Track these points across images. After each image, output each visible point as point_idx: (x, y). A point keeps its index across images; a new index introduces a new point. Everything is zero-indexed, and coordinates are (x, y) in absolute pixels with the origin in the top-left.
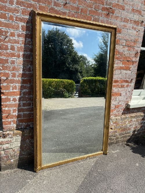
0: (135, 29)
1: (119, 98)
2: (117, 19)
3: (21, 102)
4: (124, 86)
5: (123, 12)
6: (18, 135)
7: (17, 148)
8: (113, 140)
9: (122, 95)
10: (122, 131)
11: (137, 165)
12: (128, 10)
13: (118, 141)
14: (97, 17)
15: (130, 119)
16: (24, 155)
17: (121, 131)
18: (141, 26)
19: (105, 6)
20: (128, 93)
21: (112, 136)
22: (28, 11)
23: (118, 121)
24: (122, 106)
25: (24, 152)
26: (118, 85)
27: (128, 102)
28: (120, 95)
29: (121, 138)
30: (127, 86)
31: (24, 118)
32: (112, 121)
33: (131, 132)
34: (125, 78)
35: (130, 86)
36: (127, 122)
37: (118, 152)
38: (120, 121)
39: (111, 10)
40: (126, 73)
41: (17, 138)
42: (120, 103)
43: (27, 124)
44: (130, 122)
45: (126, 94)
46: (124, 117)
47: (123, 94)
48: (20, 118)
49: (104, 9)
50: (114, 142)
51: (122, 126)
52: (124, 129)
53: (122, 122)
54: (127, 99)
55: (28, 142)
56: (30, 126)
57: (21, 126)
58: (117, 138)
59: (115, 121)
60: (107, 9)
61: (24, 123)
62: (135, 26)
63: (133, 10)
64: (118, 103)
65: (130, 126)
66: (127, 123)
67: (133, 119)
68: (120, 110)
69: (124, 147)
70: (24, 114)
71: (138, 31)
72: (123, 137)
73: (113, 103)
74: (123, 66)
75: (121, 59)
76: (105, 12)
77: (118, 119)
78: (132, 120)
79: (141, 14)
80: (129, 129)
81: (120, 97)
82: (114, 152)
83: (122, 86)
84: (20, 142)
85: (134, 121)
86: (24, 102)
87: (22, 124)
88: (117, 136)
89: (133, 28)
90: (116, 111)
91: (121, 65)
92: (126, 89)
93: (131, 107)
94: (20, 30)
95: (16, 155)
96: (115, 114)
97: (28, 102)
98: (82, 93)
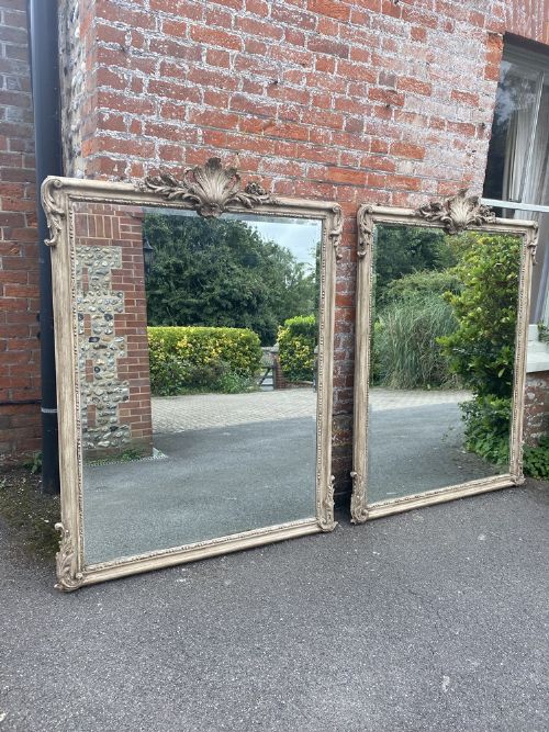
0: (462, 147)
2: (411, 122)
5: (427, 100)
11: (482, 537)
12: (441, 94)
14: (356, 116)
18: (480, 137)
19: (380, 86)
22: (177, 107)
39: (393, 97)
49: (374, 95)
60: (384, 95)
62: (462, 138)
63: (455, 94)
71: (469, 151)
76: (380, 103)
79: (477, 105)
89: (456, 143)
94: (158, 158)
98: (287, 374)
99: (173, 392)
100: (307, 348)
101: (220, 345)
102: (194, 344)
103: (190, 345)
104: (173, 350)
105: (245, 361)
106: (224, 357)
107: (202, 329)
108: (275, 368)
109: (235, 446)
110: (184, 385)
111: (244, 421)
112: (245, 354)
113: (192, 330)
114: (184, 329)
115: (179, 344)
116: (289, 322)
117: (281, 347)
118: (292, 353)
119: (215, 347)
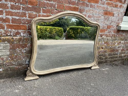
3: (9, 2)
4: (117, 5)
6: (6, 42)
7: (6, 56)
8: (103, 59)
9: (114, 16)
10: (111, 51)
13: (107, 61)
15: (119, 41)
16: (14, 65)
20: (120, 15)
21: (102, 55)
23: (108, 41)
24: (113, 27)
25: (14, 62)
26: (112, 4)
27: (119, 24)
29: (109, 58)
30: (121, 6)
31: (13, 24)
32: (104, 41)
33: (118, 53)
35: (123, 7)
36: (117, 43)
38: (111, 42)
41: (5, 45)
42: (112, 24)
43: (17, 31)
44: (119, 44)
45: (118, 15)
47: (116, 15)
48: (8, 23)
50: (103, 61)
51: (112, 46)
52: (113, 50)
54: (118, 20)
55: (19, 51)
56: (20, 34)
57: (11, 33)
58: (106, 58)
59: (106, 41)
61: (14, 30)
64: (110, 24)
65: (119, 47)
66: (116, 45)
67: (122, 42)
68: (111, 31)
70: (12, 18)
72: (112, 58)
73: (106, 22)
77: (109, 39)
78: (120, 43)
80: (117, 51)
81: (113, 18)
82: (104, 70)
83: (116, 6)
84: (8, 50)
85: (122, 43)
86: (12, 3)
87: (11, 31)
88: (106, 56)
90: (107, 31)
93: (122, 29)
95: (5, 64)
96: (107, 35)
97: (17, 5)
98: (68, 37)
100: (72, 32)
103: (49, 30)
104: (46, 31)
105: (60, 34)
106: (56, 33)
107: (52, 27)
108: (66, 36)
110: (48, 38)
112: (60, 32)
113: (50, 27)
114: (49, 27)
115: (47, 30)
116: (69, 27)
117: (67, 32)
118: (69, 33)
119: (54, 31)
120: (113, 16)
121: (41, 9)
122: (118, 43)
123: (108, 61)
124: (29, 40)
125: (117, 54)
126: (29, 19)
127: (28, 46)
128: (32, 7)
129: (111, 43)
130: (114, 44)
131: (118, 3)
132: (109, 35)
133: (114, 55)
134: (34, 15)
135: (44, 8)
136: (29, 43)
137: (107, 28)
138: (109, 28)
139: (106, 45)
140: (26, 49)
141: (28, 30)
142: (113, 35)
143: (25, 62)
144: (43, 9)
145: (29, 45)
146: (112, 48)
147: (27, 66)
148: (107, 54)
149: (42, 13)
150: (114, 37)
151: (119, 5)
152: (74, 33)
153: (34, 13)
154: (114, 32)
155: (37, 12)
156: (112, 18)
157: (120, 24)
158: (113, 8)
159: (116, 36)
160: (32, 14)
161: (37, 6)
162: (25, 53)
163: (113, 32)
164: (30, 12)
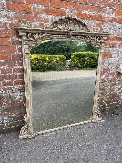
1: (108, 61)
4: (115, 44)
10: (110, 98)
13: (105, 109)
15: (120, 86)
17: (108, 99)
20: (120, 55)
23: (106, 87)
24: (112, 70)
26: (108, 44)
28: (110, 56)
29: (108, 106)
30: (120, 45)
33: (120, 99)
34: (118, 34)
37: (104, 122)
40: (120, 27)
42: (110, 67)
45: (118, 55)
46: (113, 83)
47: (114, 55)
50: (100, 110)
51: (110, 93)
52: (113, 97)
53: (111, 88)
54: (118, 61)
58: (104, 106)
59: (102, 88)
64: (107, 66)
65: (120, 93)
66: (116, 90)
68: (109, 75)
69: (112, 116)
72: (112, 105)
74: (117, 17)
75: (114, 7)
77: (106, 85)
80: (118, 96)
82: (99, 122)
83: (114, 45)
88: (104, 104)
90: (104, 76)
91: (114, 16)
92: (118, 49)
96: (103, 79)
98: (73, 67)
99: (44, 71)
100: (78, 60)
101: (56, 59)
102: (50, 59)
103: (49, 59)
104: (44, 60)
105: (62, 63)
106: (57, 62)
107: (52, 55)
108: (70, 65)
109: (52, 86)
110: (47, 69)
111: (58, 79)
112: (62, 62)
113: (49, 55)
114: (47, 55)
115: (46, 59)
116: (74, 54)
117: (72, 60)
118: (74, 62)
119: (55, 60)
120: (111, 57)
121: (17, 62)
122: (119, 88)
123: (107, 109)
124: (4, 98)
125: (118, 101)
126: (2, 75)
127: (4, 105)
128: (5, 62)
129: (109, 89)
130: (114, 89)
131: (116, 41)
132: (107, 79)
133: (114, 101)
134: (8, 70)
135: (20, 61)
136: (4, 101)
137: (103, 72)
138: (106, 72)
139: (102, 92)
140: (2, 107)
141: (3, 86)
142: (111, 79)
143: (3, 121)
144: (18, 62)
145: (5, 103)
146: (111, 95)
147: (5, 124)
148: (105, 102)
149: (17, 66)
150: (113, 82)
151: (118, 44)
152: (80, 62)
153: (8, 68)
154: (113, 76)
155: (12, 66)
156: (110, 60)
157: (120, 65)
158: (110, 48)
159: (117, 79)
160: (6, 69)
161: (11, 59)
162: (1, 112)
163: (111, 75)
164: (3, 67)
